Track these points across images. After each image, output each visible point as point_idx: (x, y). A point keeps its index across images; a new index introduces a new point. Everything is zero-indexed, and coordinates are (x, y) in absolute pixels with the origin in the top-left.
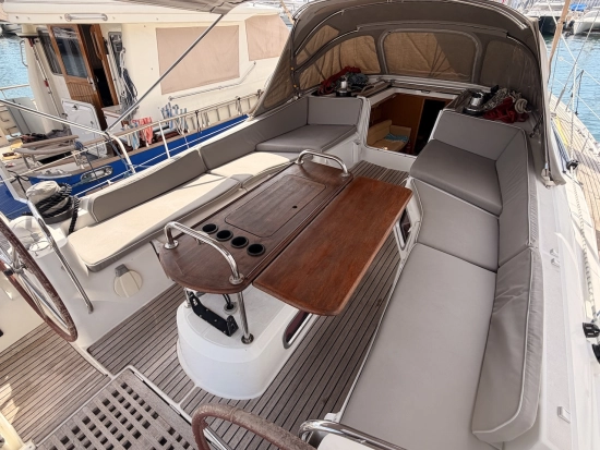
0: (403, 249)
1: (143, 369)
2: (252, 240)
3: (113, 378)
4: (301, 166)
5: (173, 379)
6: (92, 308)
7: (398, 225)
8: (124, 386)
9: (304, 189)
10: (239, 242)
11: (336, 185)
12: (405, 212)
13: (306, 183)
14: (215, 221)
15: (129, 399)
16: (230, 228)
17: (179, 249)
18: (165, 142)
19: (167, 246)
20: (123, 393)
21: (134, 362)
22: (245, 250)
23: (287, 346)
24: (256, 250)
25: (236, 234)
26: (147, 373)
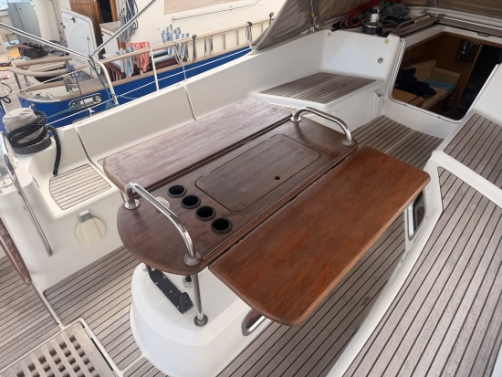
0: (410, 238)
1: (93, 325)
2: (220, 212)
3: (63, 328)
4: (297, 124)
5: (120, 342)
6: (50, 252)
7: (411, 208)
8: (73, 339)
9: (293, 155)
10: (205, 213)
11: (334, 155)
12: (421, 195)
13: (297, 148)
14: (186, 182)
15: (75, 354)
16: (198, 194)
17: (140, 209)
18: (155, 72)
19: (127, 205)
20: (71, 347)
21: (86, 315)
22: (208, 225)
23: (245, 333)
24: (222, 225)
25: (205, 201)
26: (96, 331)
